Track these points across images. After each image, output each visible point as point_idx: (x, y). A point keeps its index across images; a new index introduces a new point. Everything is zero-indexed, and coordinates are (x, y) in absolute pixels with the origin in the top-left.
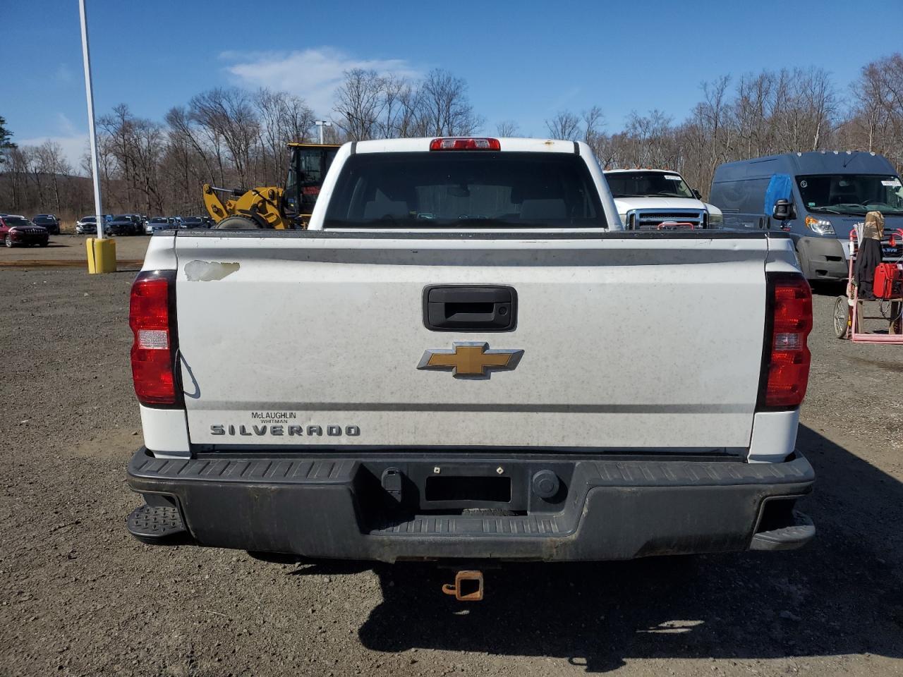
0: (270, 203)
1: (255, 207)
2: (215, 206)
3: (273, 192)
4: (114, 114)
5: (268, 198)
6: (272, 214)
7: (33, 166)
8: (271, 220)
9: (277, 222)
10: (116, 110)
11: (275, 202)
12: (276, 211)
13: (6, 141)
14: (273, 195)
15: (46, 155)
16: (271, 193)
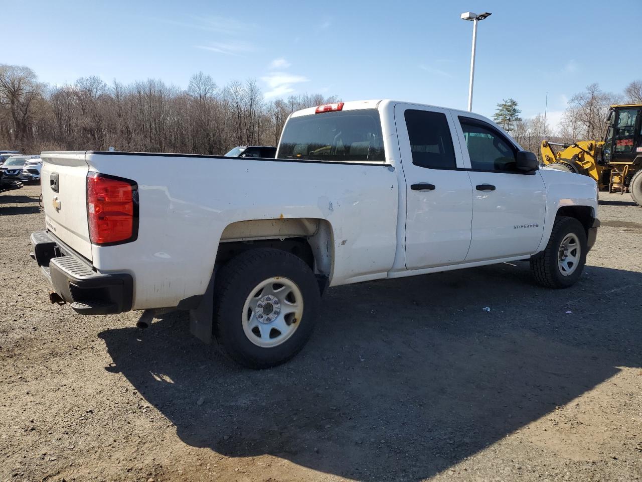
0: (588, 153)
1: (576, 156)
2: (548, 156)
3: (592, 145)
4: (586, 91)
5: (587, 150)
6: (588, 162)
7: (529, 132)
8: (586, 167)
9: (591, 168)
10: (588, 89)
11: (592, 153)
12: (592, 160)
13: (516, 117)
14: (591, 148)
15: (538, 124)
16: (589, 146)
